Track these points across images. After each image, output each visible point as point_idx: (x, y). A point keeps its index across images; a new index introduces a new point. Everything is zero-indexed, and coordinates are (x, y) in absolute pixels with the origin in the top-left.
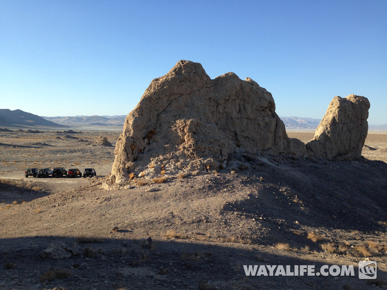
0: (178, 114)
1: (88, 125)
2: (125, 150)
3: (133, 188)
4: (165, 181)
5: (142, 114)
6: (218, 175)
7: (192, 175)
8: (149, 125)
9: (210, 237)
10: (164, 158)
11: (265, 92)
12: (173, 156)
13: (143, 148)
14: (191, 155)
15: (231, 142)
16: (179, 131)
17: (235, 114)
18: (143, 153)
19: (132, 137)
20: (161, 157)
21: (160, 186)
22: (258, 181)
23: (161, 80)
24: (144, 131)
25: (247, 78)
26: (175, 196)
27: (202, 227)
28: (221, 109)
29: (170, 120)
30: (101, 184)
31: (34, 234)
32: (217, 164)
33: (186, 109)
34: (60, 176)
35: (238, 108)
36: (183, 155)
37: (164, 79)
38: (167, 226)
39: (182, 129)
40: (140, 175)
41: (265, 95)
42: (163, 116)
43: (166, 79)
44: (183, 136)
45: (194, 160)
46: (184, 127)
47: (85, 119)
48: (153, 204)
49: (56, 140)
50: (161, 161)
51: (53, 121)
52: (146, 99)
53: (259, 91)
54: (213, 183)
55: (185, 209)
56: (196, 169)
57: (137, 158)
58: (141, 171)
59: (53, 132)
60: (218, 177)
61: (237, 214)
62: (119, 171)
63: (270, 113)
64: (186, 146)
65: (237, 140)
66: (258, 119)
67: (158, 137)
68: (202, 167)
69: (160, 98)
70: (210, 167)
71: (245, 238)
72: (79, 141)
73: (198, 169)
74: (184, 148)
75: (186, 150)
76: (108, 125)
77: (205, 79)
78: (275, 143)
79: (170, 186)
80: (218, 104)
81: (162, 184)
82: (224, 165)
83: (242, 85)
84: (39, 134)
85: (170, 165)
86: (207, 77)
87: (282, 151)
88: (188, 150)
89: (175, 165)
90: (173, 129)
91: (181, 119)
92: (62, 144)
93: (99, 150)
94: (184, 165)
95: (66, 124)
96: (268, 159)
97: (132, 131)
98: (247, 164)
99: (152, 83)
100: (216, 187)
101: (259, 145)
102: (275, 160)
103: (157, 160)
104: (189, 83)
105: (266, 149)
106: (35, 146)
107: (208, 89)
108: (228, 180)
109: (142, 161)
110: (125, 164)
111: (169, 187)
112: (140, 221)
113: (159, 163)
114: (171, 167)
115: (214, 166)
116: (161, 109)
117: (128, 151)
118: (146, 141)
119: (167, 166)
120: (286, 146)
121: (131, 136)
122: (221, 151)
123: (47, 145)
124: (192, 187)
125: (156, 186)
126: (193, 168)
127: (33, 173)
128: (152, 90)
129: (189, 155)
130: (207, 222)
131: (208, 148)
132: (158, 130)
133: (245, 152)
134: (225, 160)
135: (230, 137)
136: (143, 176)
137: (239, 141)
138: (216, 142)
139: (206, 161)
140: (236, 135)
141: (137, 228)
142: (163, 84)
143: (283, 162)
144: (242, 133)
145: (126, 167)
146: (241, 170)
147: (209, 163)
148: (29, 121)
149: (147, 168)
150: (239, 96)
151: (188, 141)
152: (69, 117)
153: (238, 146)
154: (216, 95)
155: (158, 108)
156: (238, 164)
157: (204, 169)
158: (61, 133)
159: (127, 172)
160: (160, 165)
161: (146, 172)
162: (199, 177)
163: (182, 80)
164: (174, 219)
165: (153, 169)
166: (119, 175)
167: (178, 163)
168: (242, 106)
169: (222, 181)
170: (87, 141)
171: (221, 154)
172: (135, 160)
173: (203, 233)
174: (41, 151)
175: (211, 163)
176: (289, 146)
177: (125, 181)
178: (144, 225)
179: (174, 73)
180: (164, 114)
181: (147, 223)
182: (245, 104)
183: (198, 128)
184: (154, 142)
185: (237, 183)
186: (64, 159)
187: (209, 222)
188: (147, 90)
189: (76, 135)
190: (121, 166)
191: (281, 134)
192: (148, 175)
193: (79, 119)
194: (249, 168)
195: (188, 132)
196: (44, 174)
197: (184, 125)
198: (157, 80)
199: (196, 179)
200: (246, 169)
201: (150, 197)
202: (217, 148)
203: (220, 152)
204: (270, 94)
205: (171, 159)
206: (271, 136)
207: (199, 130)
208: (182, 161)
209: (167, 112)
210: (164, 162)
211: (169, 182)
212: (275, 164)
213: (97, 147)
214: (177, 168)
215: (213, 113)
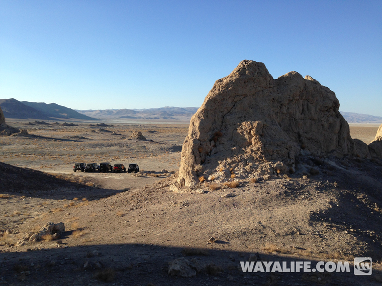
0: (243, 116)
1: (118, 118)
2: (193, 152)
3: (206, 192)
4: (238, 186)
5: (207, 116)
6: (290, 180)
7: (263, 179)
8: (215, 127)
9: (311, 252)
10: (233, 161)
11: (328, 91)
12: (241, 159)
13: (209, 150)
14: (260, 158)
15: (295, 144)
16: (245, 133)
17: (298, 115)
18: (210, 156)
19: (199, 140)
20: (229, 160)
21: (234, 191)
22: (332, 187)
23: (225, 81)
24: (210, 133)
25: (307, 76)
26: (254, 203)
27: (298, 240)
28: (284, 110)
29: (235, 122)
30: (168, 185)
31: (132, 241)
32: (287, 168)
33: (251, 111)
34: (107, 171)
35: (301, 108)
36: (251, 159)
37: (228, 79)
38: (261, 237)
39: (248, 131)
40: (210, 178)
41: (329, 94)
42: (228, 118)
43: (230, 80)
44: (250, 139)
45: (262, 163)
46: (250, 129)
47: (115, 112)
48: (234, 211)
49: (92, 134)
50: (229, 164)
51: (86, 114)
52: (211, 100)
53: (323, 90)
54: (288, 189)
55: (271, 218)
56: (266, 173)
57: (205, 160)
58: (210, 174)
59: (86, 125)
60: (292, 182)
61: (327, 226)
62: (189, 174)
63: (334, 113)
64: (254, 149)
65: (301, 141)
66: (322, 119)
67: (224, 140)
68: (272, 171)
69: (224, 99)
70: (280, 171)
71: (348, 254)
72: (113, 134)
73: (268, 173)
74: (252, 151)
75: (253, 153)
76: (136, 118)
77: (269, 79)
78: (339, 145)
79: (244, 191)
80: (281, 105)
81: (235, 189)
82: (294, 170)
83: (306, 85)
84: (74, 127)
85: (238, 168)
86: (271, 77)
87: (346, 153)
88: (256, 153)
89: (244, 169)
90: (239, 131)
91: (247, 121)
92: (98, 137)
93: (135, 144)
94: (253, 169)
95: (97, 117)
96: (336, 162)
97: (199, 134)
98: (316, 168)
99: (216, 84)
100: (292, 193)
101: (323, 147)
102: (342, 164)
103: (225, 163)
104: (253, 83)
105: (330, 151)
106: (74, 139)
107: (271, 90)
108: (302, 185)
109: (209, 164)
110: (193, 167)
111: (244, 193)
112: (232, 231)
113: (228, 166)
114: (240, 171)
115: (284, 170)
116: (226, 111)
117: (195, 154)
118: (213, 143)
119: (235, 169)
120: (350, 147)
121: (198, 138)
122: (289, 154)
123: (84, 138)
124: (268, 193)
125: (230, 191)
126: (263, 173)
127: (80, 167)
128: (217, 92)
129: (257, 158)
130: (300, 234)
131: (277, 151)
132: (224, 132)
133: (311, 155)
134: (293, 163)
135: (294, 138)
136: (213, 180)
137: (302, 143)
138: (283, 145)
139: (275, 165)
140: (299, 136)
141: (233, 239)
142: (228, 85)
143: (350, 165)
144: (305, 134)
145: (195, 170)
146: (312, 175)
147: (279, 167)
148: (63, 114)
149: (216, 171)
150: (303, 96)
151: (256, 144)
152: (100, 110)
153: (303, 148)
154: (280, 95)
155: (222, 110)
156: (307, 168)
157: (274, 173)
158: (94, 126)
159: (197, 175)
160: (228, 169)
161: (215, 175)
162: (272, 181)
163: (246, 80)
164: (265, 230)
165: (223, 172)
166: (188, 179)
167: (247, 166)
168: (305, 107)
169: (296, 186)
170: (120, 135)
171: (289, 156)
172: (202, 163)
173: (301, 247)
174: (81, 145)
175: (281, 167)
176: (352, 147)
177: (196, 184)
178: (239, 237)
179: (237, 74)
180: (229, 115)
181: (240, 234)
182: (309, 104)
183: (264, 130)
184: (220, 144)
185: (312, 188)
186: (103, 153)
187: (303, 234)
188: (212, 91)
189: (108, 129)
190: (190, 169)
191: (345, 136)
192: (218, 178)
193: (109, 112)
194: (320, 172)
195: (255, 134)
196: (91, 169)
197: (251, 127)
198: (220, 81)
199: (268, 183)
200: (317, 173)
201: (228, 203)
202: (284, 151)
203: (287, 155)
204: (333, 94)
205: (239, 162)
206: (335, 137)
207: (266, 132)
208: (250, 164)
209: (231, 114)
210: (233, 165)
211: (242, 186)
212: (344, 168)
213: (132, 141)
214: (247, 172)
215: (277, 114)
